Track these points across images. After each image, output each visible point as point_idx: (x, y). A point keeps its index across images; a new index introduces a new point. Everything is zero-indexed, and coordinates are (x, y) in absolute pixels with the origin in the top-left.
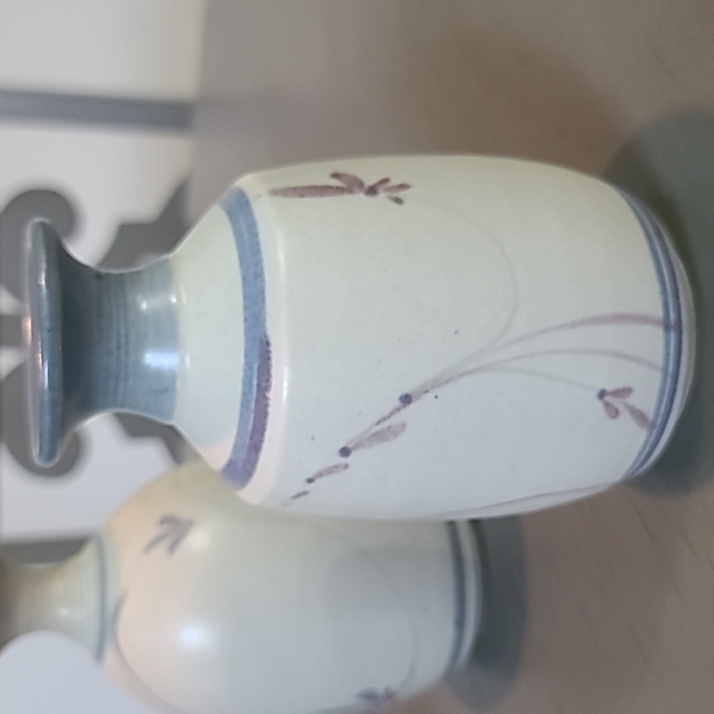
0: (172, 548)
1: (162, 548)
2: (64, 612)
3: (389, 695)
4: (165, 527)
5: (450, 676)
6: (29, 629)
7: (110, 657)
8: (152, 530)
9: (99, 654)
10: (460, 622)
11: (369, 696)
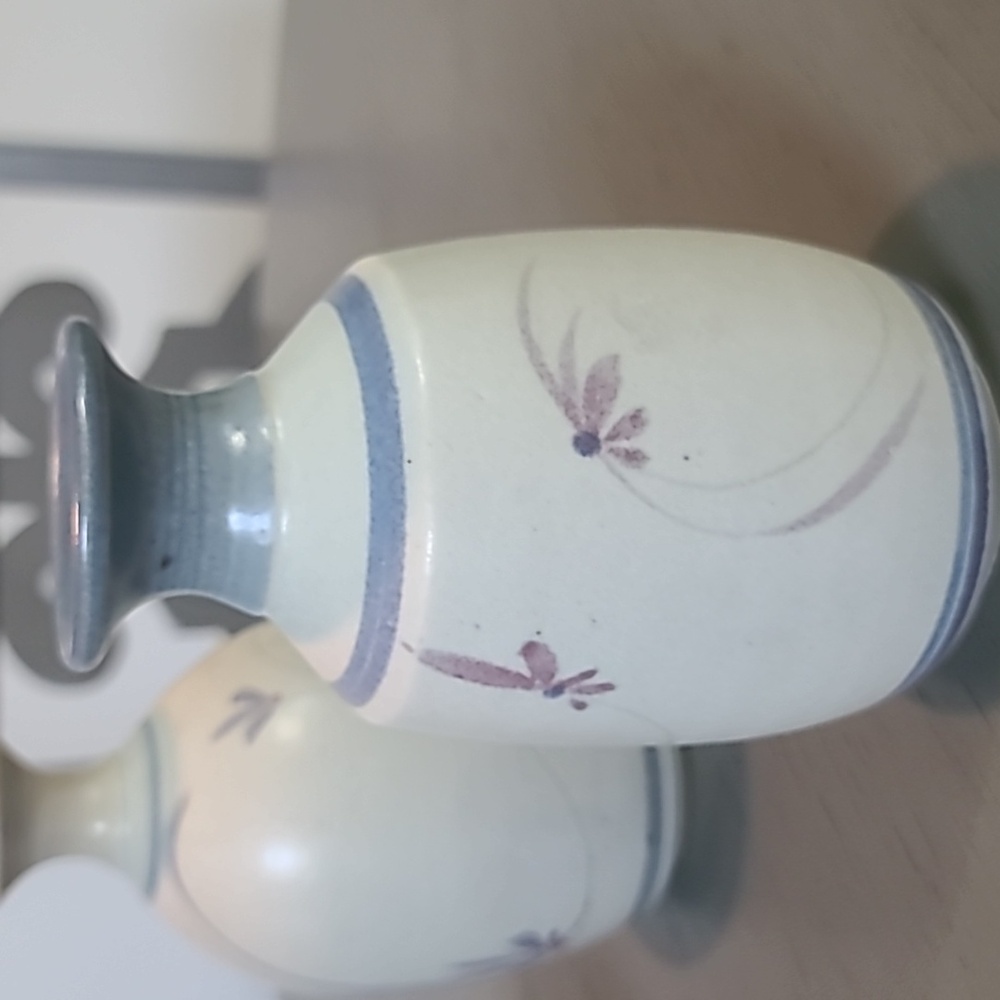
0: (252, 733)
1: (237, 734)
2: (99, 827)
3: (556, 942)
4: (241, 706)
5: (638, 919)
6: (49, 855)
7: (165, 886)
8: (222, 710)
9: (150, 886)
10: (654, 838)
11: (529, 942)
